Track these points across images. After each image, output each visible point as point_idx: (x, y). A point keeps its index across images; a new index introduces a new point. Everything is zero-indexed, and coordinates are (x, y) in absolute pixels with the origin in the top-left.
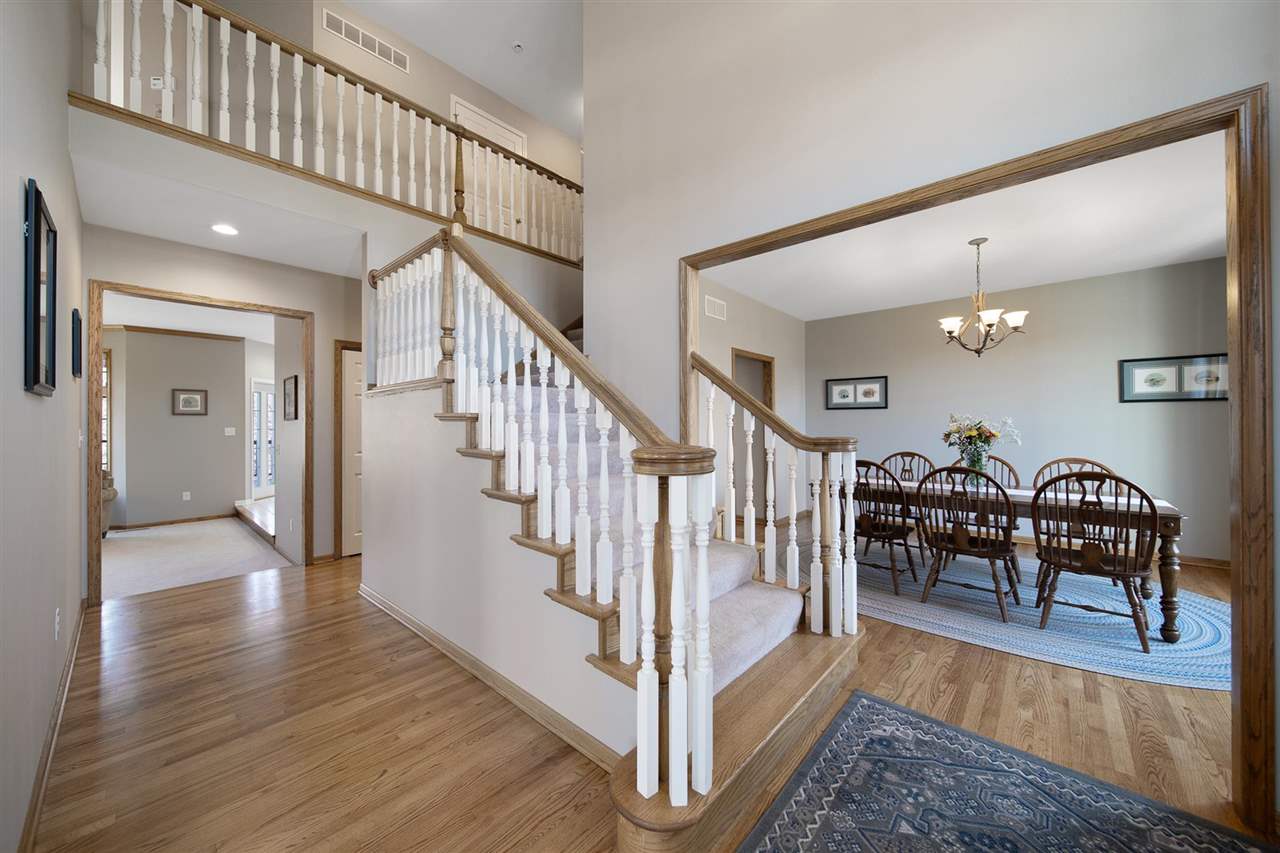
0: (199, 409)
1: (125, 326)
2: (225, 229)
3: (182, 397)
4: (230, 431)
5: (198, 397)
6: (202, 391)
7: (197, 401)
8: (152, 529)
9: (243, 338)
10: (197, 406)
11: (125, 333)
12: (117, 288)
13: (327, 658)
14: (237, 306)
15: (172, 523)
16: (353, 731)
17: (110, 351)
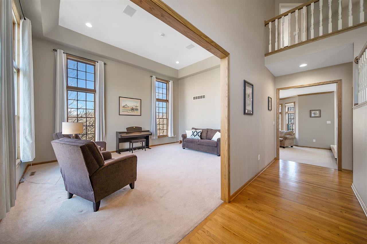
0: (318, 115)
1: (298, 95)
2: (303, 65)
3: (313, 112)
4: (329, 122)
5: (318, 112)
6: (319, 110)
7: (317, 113)
8: (304, 148)
9: (334, 91)
10: (317, 115)
11: (298, 97)
12: (282, 89)
13: (318, 196)
14: (311, 85)
15: (310, 147)
16: (307, 217)
17: (295, 102)
